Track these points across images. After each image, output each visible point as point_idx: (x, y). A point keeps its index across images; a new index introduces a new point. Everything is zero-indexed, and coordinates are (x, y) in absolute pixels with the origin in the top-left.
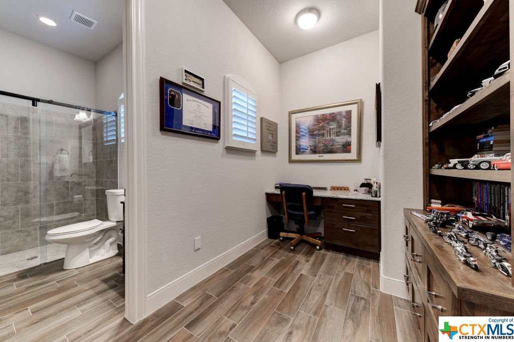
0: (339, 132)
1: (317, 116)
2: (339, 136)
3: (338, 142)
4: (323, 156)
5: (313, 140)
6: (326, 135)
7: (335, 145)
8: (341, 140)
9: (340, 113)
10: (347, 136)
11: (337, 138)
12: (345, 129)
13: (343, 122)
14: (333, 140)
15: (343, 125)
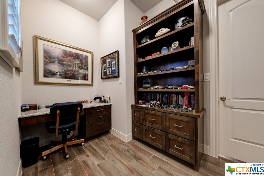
0: (82, 67)
1: (65, 51)
2: (82, 69)
3: (80, 73)
4: (70, 81)
5: (62, 68)
6: (72, 66)
7: (79, 75)
8: (82, 72)
9: (82, 55)
10: (86, 70)
11: (80, 70)
12: (85, 66)
13: (84, 61)
14: (78, 71)
15: (84, 63)
